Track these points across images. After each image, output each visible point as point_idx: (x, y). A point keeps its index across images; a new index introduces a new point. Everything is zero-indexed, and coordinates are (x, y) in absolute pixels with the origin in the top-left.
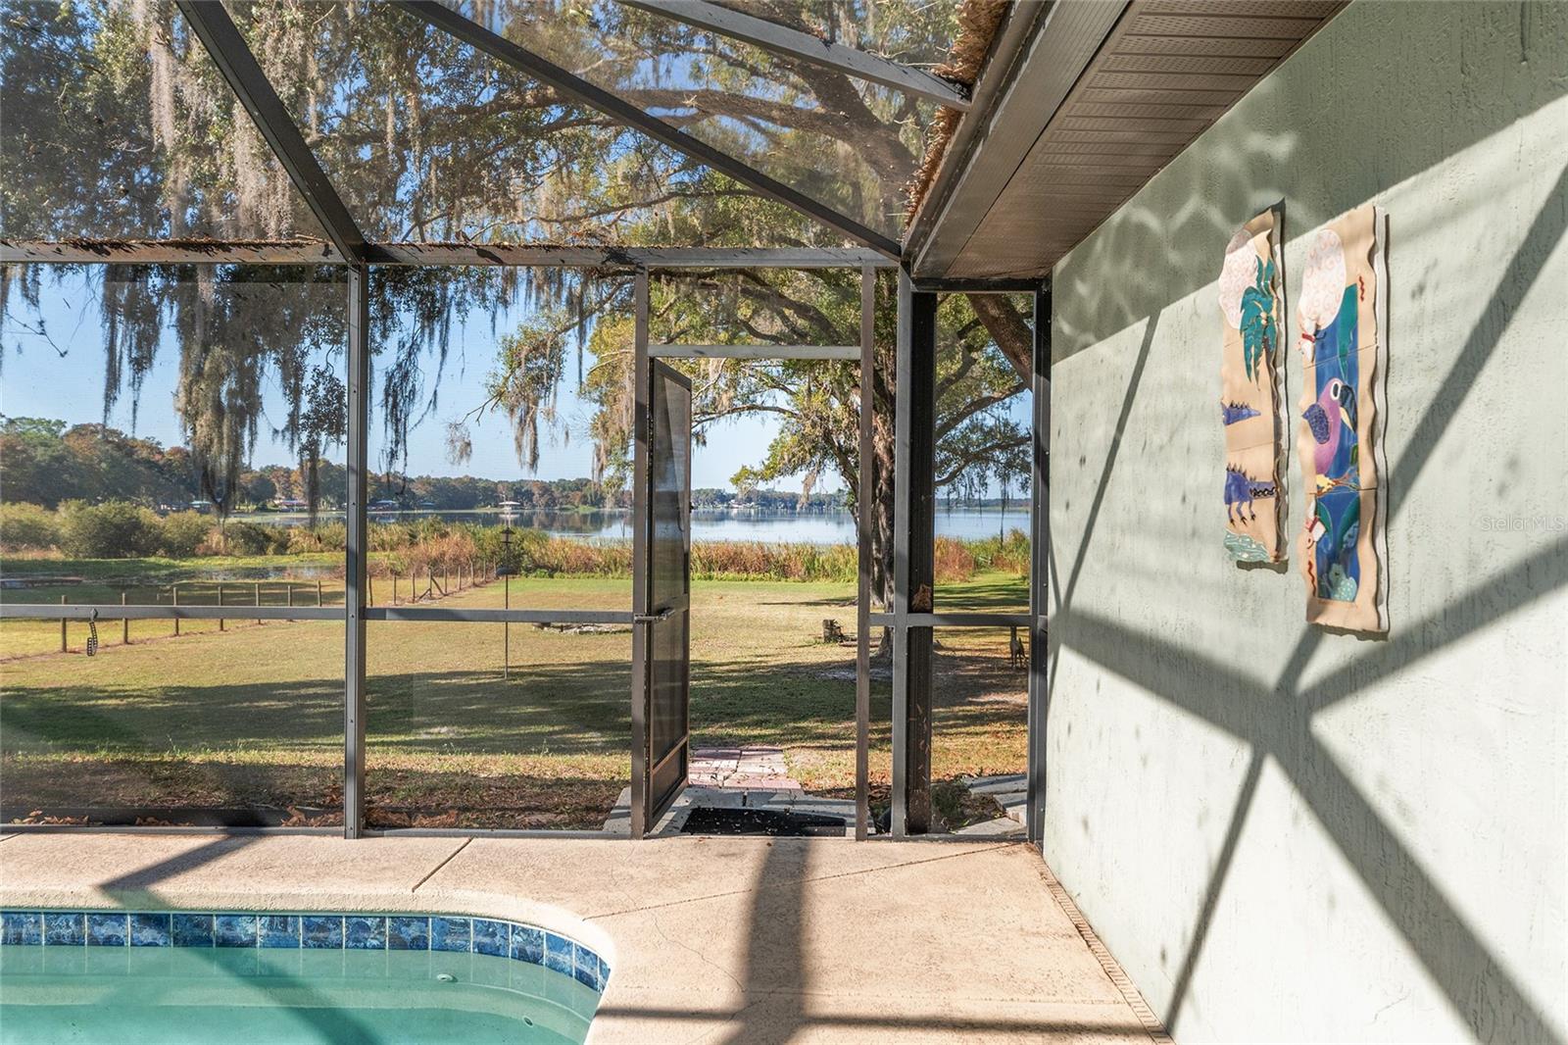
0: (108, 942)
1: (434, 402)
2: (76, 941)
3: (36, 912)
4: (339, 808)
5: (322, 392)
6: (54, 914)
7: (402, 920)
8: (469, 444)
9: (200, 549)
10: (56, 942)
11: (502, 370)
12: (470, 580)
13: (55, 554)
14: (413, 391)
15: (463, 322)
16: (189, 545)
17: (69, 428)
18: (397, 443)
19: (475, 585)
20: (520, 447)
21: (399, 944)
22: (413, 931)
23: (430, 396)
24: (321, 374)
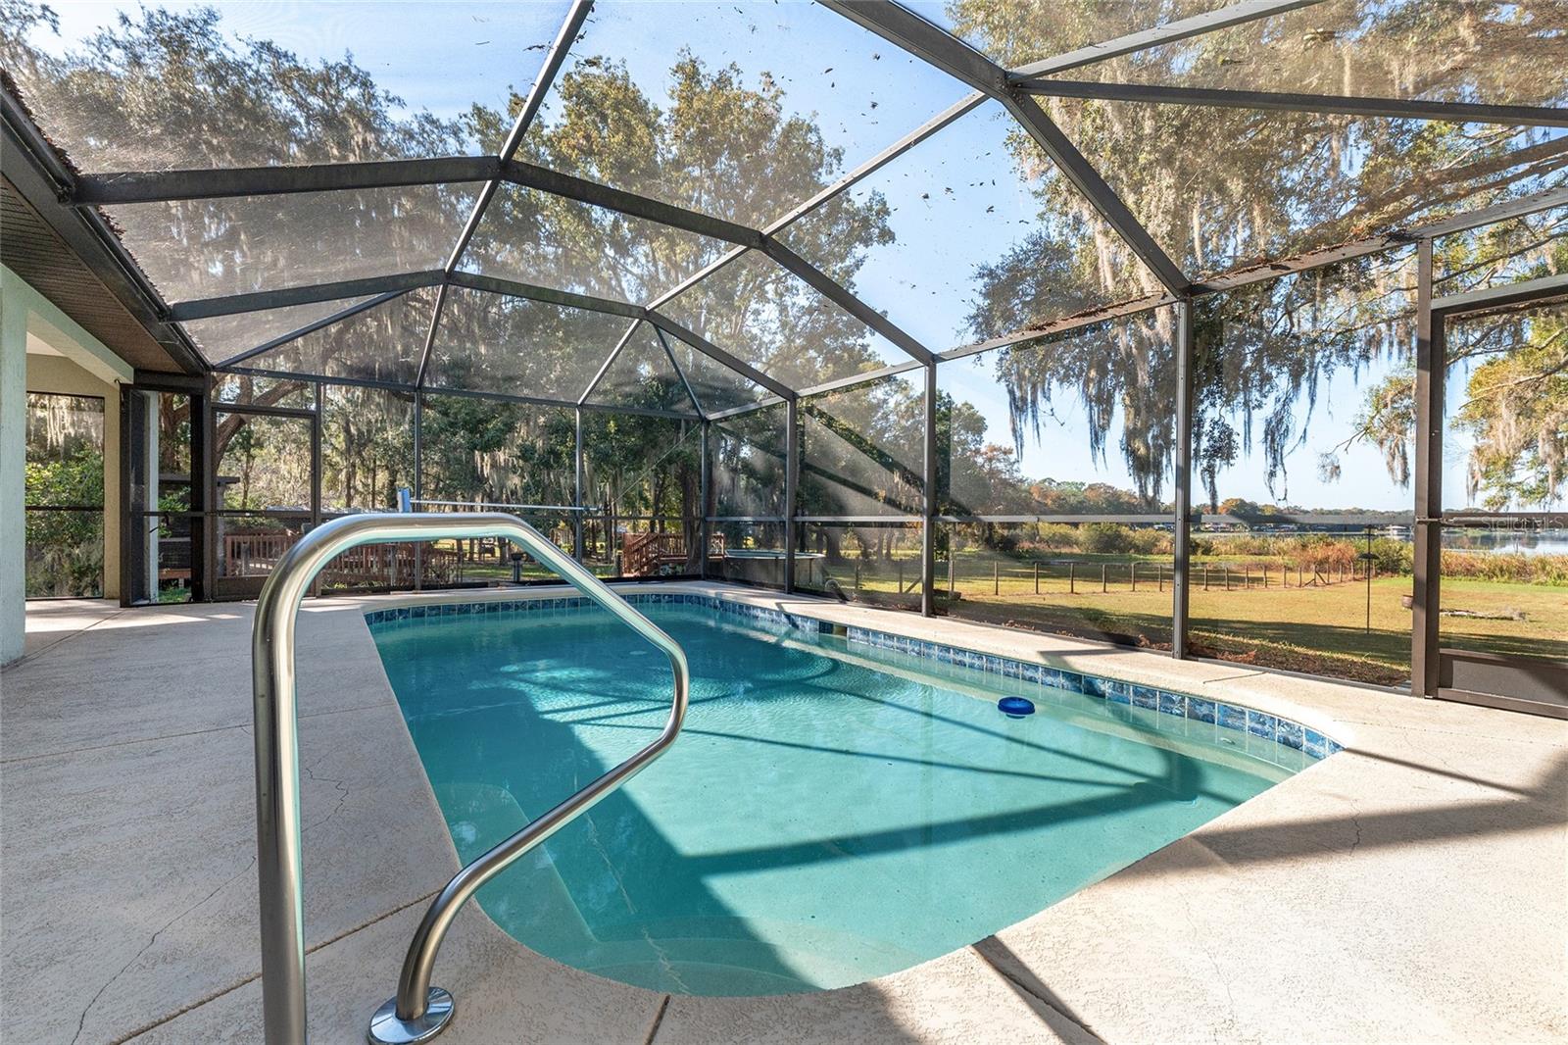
0: (1031, 680)
1: (1304, 437)
2: (1016, 676)
3: (999, 657)
4: (1170, 640)
5: (1216, 434)
6: (1007, 660)
7: (1197, 701)
8: (1338, 467)
9: (1155, 550)
10: (1007, 675)
11: (1369, 411)
12: (1350, 576)
13: (1076, 550)
14: (1287, 430)
15: (1329, 378)
16: (1148, 548)
17: (1087, 486)
18: (1275, 466)
19: (1355, 580)
20: (1391, 470)
21: (1193, 716)
22: (1204, 710)
23: (1302, 434)
24: (1216, 423)
